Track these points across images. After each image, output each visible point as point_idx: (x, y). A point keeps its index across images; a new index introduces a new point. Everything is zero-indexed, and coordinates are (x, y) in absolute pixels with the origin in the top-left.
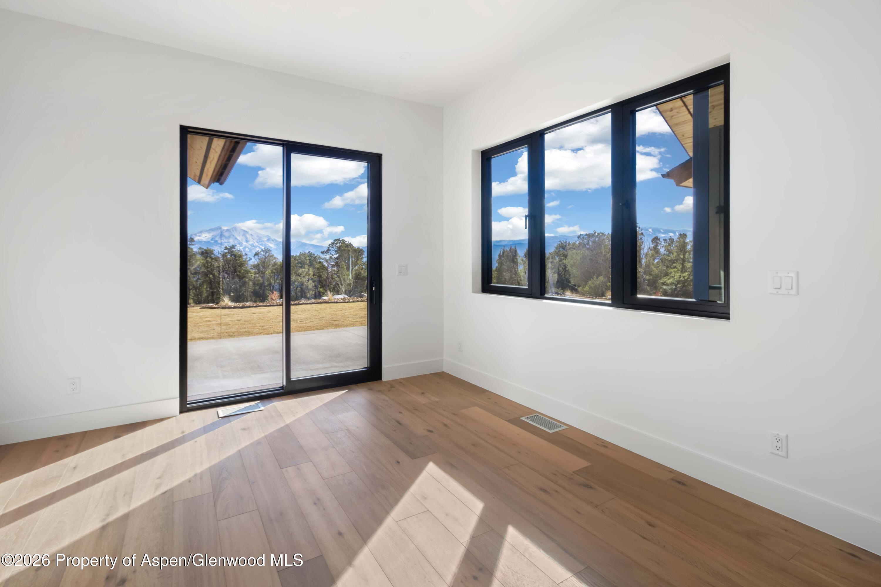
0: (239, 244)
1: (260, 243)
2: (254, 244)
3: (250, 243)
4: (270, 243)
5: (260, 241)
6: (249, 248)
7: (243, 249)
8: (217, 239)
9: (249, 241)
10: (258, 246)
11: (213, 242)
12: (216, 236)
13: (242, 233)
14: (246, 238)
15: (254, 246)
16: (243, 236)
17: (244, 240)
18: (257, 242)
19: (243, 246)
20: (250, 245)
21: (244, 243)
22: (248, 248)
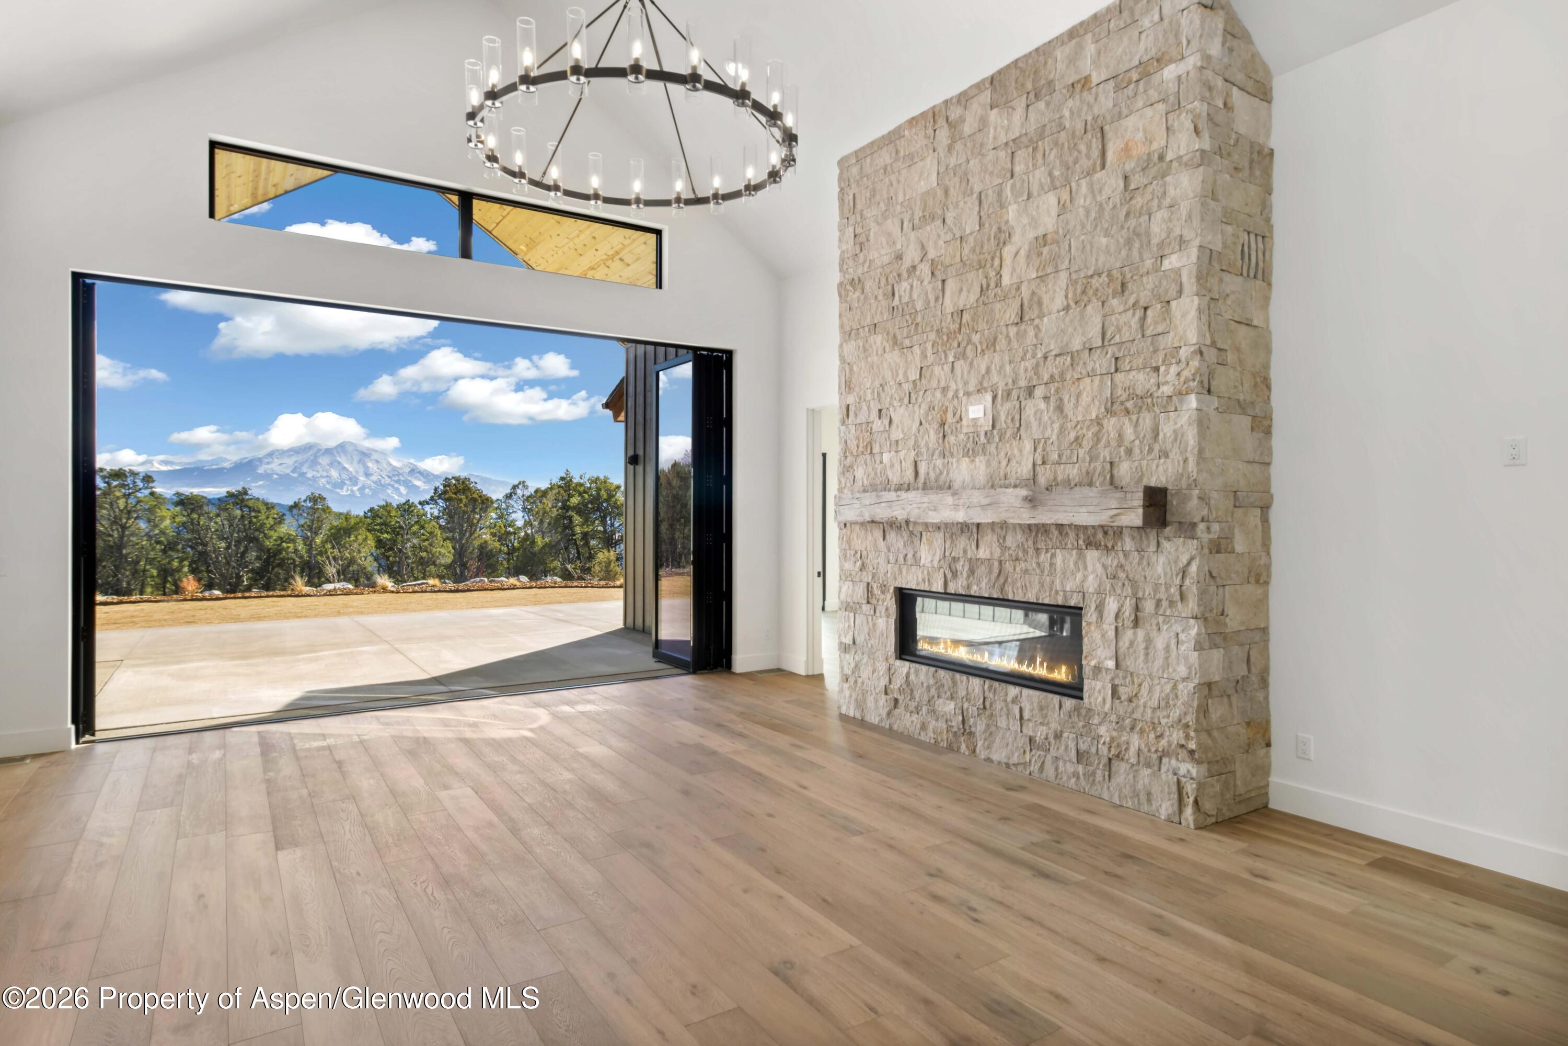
0: (350, 479)
1: (396, 478)
2: (383, 482)
3: (374, 478)
4: (416, 478)
5: (394, 475)
6: (371, 489)
7: (358, 490)
8: (304, 469)
9: (372, 475)
10: (389, 484)
11: (295, 475)
12: (302, 464)
13: (356, 458)
14: (367, 468)
15: (381, 485)
16: (359, 463)
17: (361, 471)
18: (389, 477)
19: (360, 485)
20: (374, 482)
21: (362, 478)
22: (369, 487)
